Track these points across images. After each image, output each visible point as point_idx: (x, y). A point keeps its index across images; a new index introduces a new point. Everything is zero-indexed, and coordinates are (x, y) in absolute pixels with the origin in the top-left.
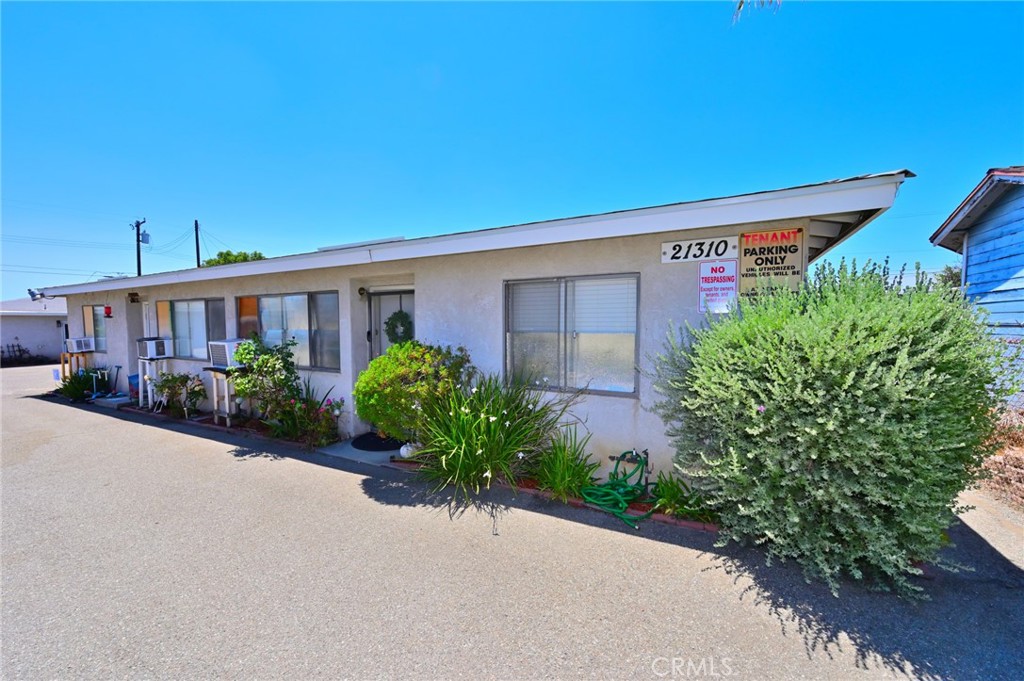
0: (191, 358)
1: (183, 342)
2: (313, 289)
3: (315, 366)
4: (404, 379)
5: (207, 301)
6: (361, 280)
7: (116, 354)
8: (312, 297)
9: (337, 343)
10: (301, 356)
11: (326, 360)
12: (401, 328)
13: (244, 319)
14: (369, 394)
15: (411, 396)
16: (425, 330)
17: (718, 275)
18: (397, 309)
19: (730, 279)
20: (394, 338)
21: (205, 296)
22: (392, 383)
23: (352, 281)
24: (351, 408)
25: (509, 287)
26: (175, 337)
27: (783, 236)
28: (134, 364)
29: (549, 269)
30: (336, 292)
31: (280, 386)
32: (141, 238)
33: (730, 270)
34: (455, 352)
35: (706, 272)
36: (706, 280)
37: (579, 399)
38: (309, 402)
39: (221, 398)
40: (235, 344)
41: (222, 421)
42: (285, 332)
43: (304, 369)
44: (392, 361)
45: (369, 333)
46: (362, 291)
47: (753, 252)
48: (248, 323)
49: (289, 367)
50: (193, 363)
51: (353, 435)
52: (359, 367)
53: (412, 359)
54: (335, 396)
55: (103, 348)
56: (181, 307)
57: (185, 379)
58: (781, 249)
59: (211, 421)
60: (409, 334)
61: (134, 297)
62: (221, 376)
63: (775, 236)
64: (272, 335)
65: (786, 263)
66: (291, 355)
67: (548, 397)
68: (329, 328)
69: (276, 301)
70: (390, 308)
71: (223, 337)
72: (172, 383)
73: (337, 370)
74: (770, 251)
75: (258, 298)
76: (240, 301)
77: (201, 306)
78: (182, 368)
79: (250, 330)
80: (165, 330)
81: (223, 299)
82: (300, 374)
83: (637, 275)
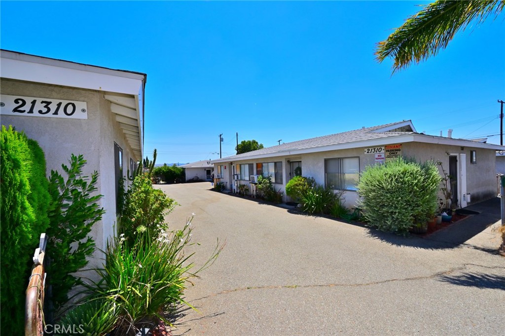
0: (245, 180)
1: (243, 175)
2: (276, 161)
3: (276, 182)
4: (297, 185)
5: (249, 164)
6: (288, 158)
7: (226, 179)
8: (275, 163)
9: (282, 176)
10: (273, 180)
11: (279, 181)
12: (298, 172)
13: (258, 169)
14: (288, 189)
15: (298, 189)
16: (304, 173)
17: (380, 157)
18: (298, 166)
19: (383, 158)
20: (297, 175)
21: (249, 163)
22: (294, 185)
23: (286, 159)
24: (285, 193)
25: (326, 161)
26: (241, 174)
27: (397, 146)
28: (231, 182)
29: (336, 156)
30: (282, 162)
31: (267, 188)
32: (221, 140)
33: (383, 156)
34: (311, 179)
35: (377, 157)
36: (377, 159)
37: (345, 192)
38: (275, 192)
39: (253, 191)
40: (256, 176)
41: (254, 197)
42: (268, 173)
43: (274, 183)
44: (295, 180)
45: (290, 173)
46: (288, 161)
47: (389, 151)
48: (259, 170)
49: (270, 183)
50: (245, 181)
51: (286, 202)
52: (287, 182)
53: (299, 180)
54: (281, 191)
55: (222, 177)
56: (242, 166)
57: (244, 185)
58: (396, 150)
59: (251, 197)
60: (300, 174)
61: (231, 163)
62: (253, 185)
63: (394, 146)
64: (266, 174)
65: (398, 154)
66: (270, 179)
67: (336, 191)
68: (279, 172)
69: (267, 164)
70: (296, 166)
71: (253, 175)
72: (242, 186)
73: (282, 183)
74: (393, 151)
75: (262, 164)
76: (257, 164)
77: (248, 165)
78: (243, 183)
79: (260, 173)
80: (238, 172)
81: (253, 164)
82: (273, 184)
83: (359, 157)
